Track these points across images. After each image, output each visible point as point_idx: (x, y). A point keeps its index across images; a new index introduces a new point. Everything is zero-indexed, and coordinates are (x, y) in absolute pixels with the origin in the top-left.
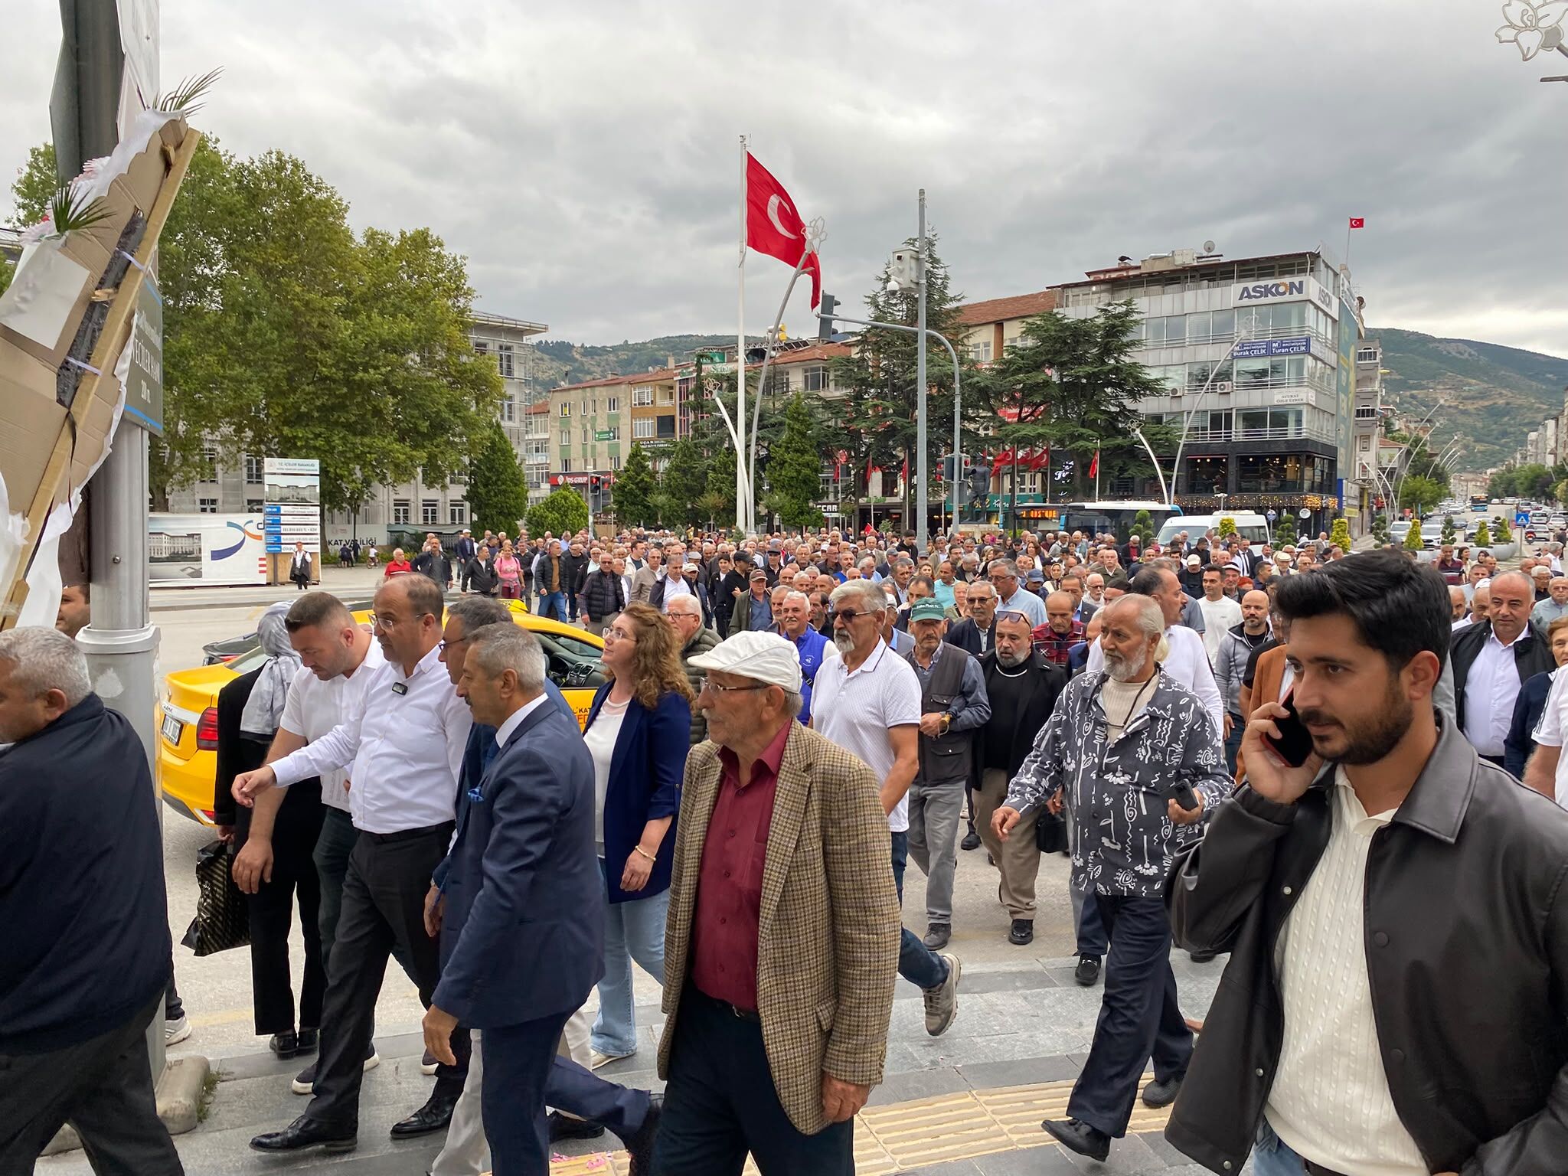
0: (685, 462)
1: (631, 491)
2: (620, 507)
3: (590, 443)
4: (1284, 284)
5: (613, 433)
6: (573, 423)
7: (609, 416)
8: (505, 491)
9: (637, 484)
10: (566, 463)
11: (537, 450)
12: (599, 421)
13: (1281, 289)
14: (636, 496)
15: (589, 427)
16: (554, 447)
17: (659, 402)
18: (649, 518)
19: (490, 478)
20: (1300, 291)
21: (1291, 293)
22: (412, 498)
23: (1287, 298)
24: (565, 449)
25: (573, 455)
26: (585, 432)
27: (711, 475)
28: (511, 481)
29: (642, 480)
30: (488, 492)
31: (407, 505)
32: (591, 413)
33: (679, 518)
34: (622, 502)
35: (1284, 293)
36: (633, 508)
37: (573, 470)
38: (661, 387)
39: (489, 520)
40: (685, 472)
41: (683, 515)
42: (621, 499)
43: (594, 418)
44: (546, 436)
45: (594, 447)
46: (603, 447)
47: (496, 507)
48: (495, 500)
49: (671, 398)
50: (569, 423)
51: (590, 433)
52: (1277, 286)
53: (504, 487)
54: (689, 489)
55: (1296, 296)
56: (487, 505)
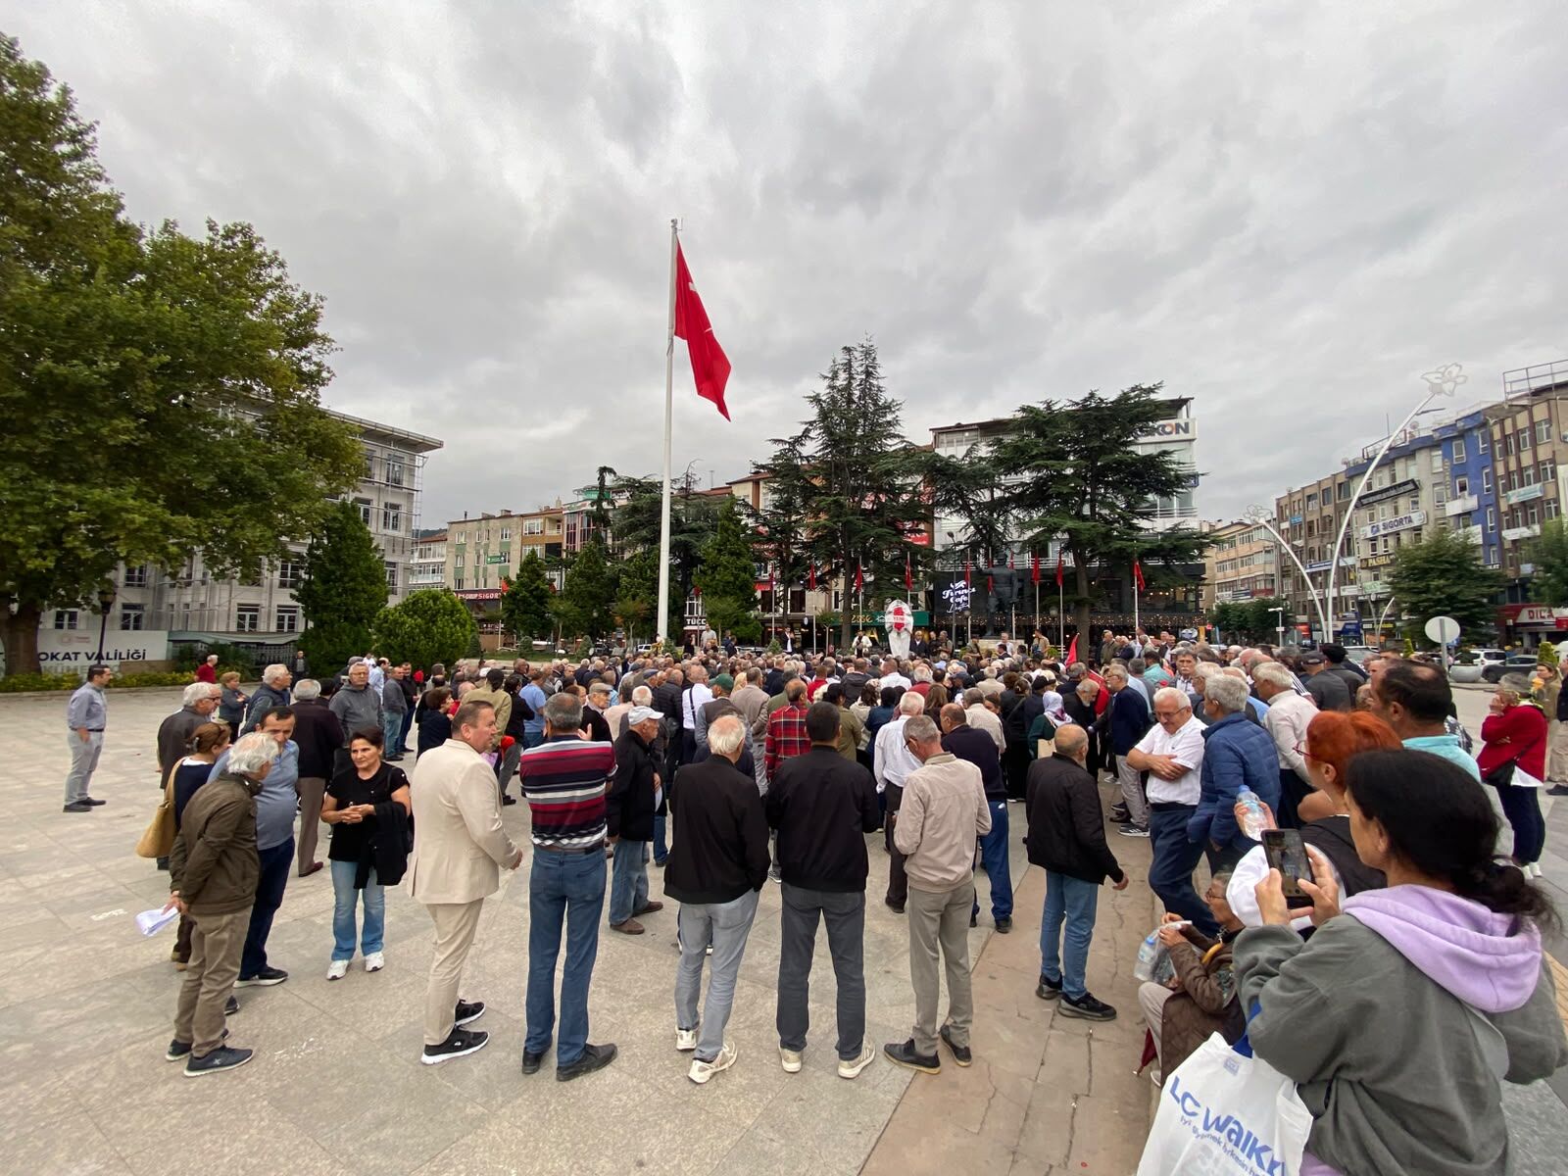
0: (590, 568)
1: (524, 600)
2: (510, 616)
3: (482, 566)
4: (1170, 425)
5: (504, 557)
6: (468, 549)
7: (501, 543)
8: (354, 590)
9: (531, 592)
10: (460, 582)
11: (434, 572)
12: (491, 547)
13: (1168, 429)
14: (530, 605)
15: (482, 552)
16: (449, 569)
17: (548, 532)
18: (543, 628)
19: (334, 572)
20: (1186, 430)
21: (1177, 432)
22: (264, 603)
23: (1174, 437)
24: (459, 571)
25: (466, 575)
26: (478, 557)
27: (624, 580)
28: (365, 577)
29: (537, 588)
30: (327, 591)
31: (256, 610)
32: (485, 541)
33: (581, 628)
34: (513, 611)
35: (1170, 433)
36: (525, 617)
37: (465, 588)
38: (550, 519)
39: (326, 627)
40: (589, 579)
41: (586, 624)
42: (512, 607)
43: (487, 545)
44: (443, 560)
45: (485, 569)
46: (494, 569)
47: (338, 610)
48: (338, 600)
49: (559, 528)
50: (464, 550)
51: (482, 559)
52: (1164, 426)
53: (351, 584)
54: (593, 596)
55: (1182, 436)
56: (325, 608)
